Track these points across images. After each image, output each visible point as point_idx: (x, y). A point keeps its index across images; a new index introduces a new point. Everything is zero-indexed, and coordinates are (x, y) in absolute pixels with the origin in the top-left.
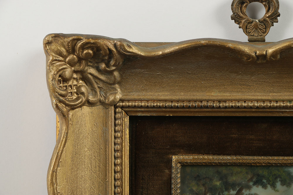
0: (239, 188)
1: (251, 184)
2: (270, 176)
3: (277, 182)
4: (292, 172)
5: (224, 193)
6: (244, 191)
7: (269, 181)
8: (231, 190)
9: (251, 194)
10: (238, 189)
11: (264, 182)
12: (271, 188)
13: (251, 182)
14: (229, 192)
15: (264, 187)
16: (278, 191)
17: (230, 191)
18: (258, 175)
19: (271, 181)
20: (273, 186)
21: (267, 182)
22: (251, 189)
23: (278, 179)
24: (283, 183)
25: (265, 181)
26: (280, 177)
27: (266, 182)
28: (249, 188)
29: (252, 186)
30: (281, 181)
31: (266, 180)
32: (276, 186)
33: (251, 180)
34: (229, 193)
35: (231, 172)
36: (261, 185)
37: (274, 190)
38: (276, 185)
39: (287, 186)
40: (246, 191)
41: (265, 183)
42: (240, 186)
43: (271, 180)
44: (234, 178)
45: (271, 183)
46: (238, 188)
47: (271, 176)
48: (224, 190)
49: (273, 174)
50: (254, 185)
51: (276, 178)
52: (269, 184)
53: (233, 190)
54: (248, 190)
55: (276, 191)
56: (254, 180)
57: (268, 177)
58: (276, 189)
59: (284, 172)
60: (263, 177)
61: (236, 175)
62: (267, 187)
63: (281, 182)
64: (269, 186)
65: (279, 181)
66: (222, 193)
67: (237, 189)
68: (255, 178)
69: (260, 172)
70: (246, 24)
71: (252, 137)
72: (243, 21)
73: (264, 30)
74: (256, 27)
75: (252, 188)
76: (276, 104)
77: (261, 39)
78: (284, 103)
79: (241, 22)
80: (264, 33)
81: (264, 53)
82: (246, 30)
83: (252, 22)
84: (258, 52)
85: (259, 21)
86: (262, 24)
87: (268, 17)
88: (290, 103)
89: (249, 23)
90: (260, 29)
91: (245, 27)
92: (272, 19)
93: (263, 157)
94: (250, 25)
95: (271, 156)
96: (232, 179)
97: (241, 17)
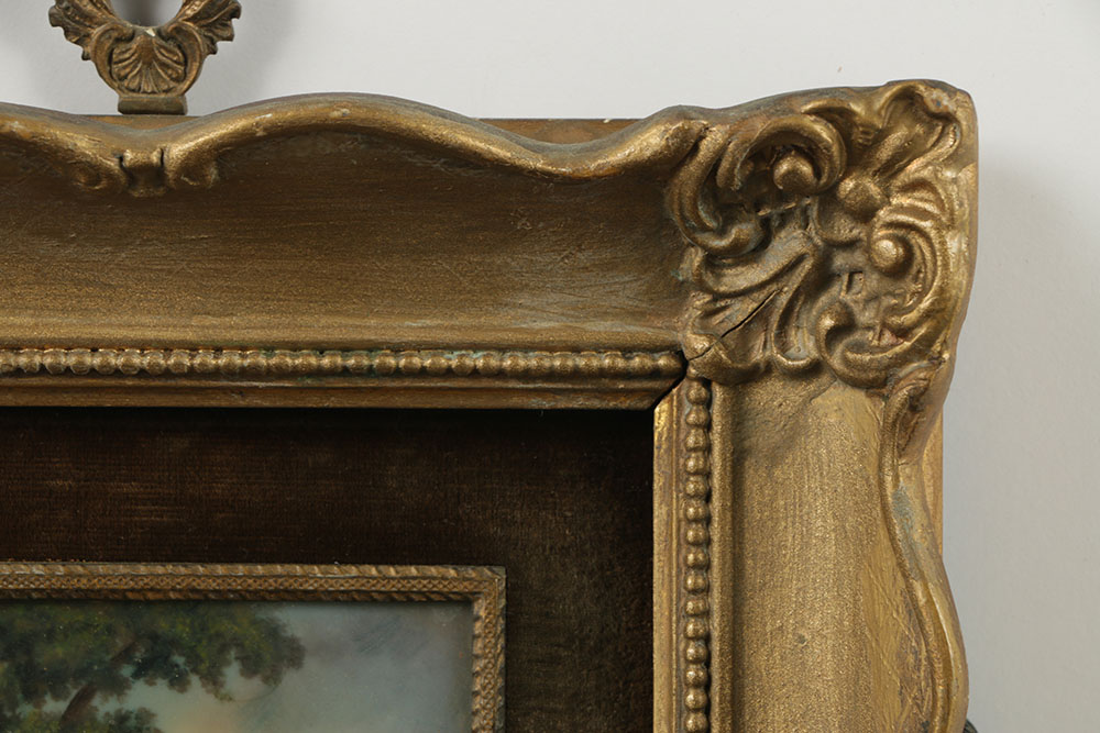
0: (80, 688)
1: (127, 671)
2: (199, 641)
3: (228, 663)
4: (285, 625)
5: (18, 711)
6: (96, 701)
7: (194, 660)
8: (48, 698)
9: (123, 712)
10: (74, 693)
11: (177, 666)
12: (204, 685)
13: (128, 663)
14: (38, 705)
15: (178, 682)
16: (231, 699)
17: (45, 702)
18: (154, 638)
19: (202, 661)
20: (213, 679)
21: (188, 663)
22: (127, 691)
23: (233, 653)
24: (251, 666)
25: (179, 660)
26: (240, 645)
27: (185, 664)
28: (118, 687)
29: (131, 679)
30: (243, 660)
31: (183, 655)
32: (221, 679)
33: (126, 655)
34: (37, 710)
35: (48, 626)
36: (166, 675)
37: (216, 696)
38: (221, 674)
39: (266, 680)
40: (106, 700)
41: (182, 667)
42: (84, 683)
43: (203, 655)
44: (60, 651)
45: (203, 667)
46: (76, 688)
47: (204, 642)
48: (20, 696)
49: (212, 632)
50: (136, 675)
51: (224, 649)
52: (195, 671)
53: (56, 697)
54: (115, 696)
55: (221, 699)
56: (138, 656)
57: (194, 644)
58: (223, 691)
59: (254, 623)
60: (174, 643)
61: (66, 636)
62: (189, 682)
63: (243, 665)
64: (195, 680)
65: (237, 658)
66: (13, 709)
67: (69, 693)
68: (143, 650)
69: (163, 625)
70: (108, 44)
71: (132, 488)
72: (96, 32)
73: (180, 69)
74: (147, 57)
75: (129, 688)
76: (215, 358)
77: (168, 103)
78: (243, 357)
79: (88, 36)
80: (179, 80)
81: (155, 158)
82: (109, 69)
83: (131, 38)
84: (129, 155)
85: (159, 33)
86: (171, 45)
87: (193, 19)
88: (269, 357)
89: (118, 40)
90: (164, 65)
91: (103, 56)
92: (209, 27)
93: (170, 568)
94: (122, 47)
95: (202, 561)
96: (51, 654)
97: (88, 17)
